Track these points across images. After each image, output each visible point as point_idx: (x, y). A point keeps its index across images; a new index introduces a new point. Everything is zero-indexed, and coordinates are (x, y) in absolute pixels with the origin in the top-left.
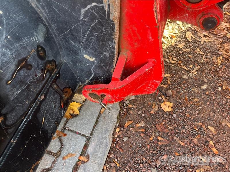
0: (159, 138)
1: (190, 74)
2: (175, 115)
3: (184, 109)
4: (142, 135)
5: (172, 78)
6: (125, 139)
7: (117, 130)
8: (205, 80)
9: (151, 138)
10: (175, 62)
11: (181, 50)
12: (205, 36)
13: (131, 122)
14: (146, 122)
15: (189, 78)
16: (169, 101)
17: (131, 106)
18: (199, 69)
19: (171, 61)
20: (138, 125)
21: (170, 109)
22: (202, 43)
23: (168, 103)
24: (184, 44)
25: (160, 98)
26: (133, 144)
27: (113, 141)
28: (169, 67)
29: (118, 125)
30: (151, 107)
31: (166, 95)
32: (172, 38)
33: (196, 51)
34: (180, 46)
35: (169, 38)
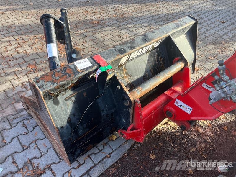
0: (142, 167)
1: (173, 149)
2: (154, 162)
3: (160, 161)
4: (135, 162)
5: (163, 146)
6: (127, 159)
7: (126, 154)
8: (179, 155)
9: (138, 165)
10: (169, 140)
11: (176, 136)
12: (194, 135)
13: (133, 155)
14: (140, 158)
15: (171, 150)
16: (155, 155)
17: (137, 148)
18: (179, 149)
19: (167, 139)
20: (136, 157)
21: (153, 158)
22: (190, 138)
23: (154, 156)
24: (179, 134)
25: (152, 152)
26: (129, 163)
27: (122, 157)
28: (164, 141)
29: (127, 152)
30: (145, 153)
31: (155, 152)
32: (175, 128)
33: (183, 140)
34: (177, 134)
35: (173, 128)
